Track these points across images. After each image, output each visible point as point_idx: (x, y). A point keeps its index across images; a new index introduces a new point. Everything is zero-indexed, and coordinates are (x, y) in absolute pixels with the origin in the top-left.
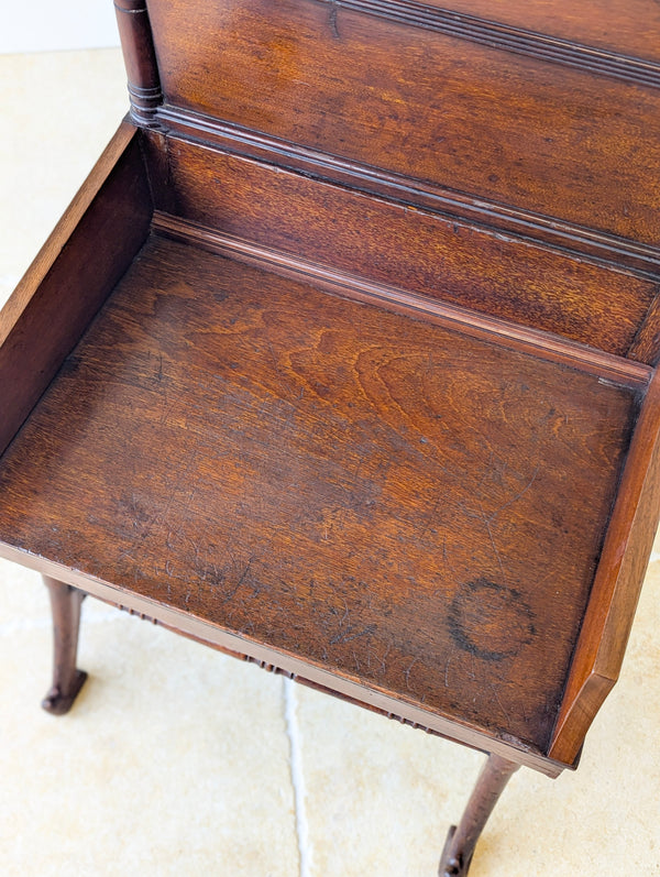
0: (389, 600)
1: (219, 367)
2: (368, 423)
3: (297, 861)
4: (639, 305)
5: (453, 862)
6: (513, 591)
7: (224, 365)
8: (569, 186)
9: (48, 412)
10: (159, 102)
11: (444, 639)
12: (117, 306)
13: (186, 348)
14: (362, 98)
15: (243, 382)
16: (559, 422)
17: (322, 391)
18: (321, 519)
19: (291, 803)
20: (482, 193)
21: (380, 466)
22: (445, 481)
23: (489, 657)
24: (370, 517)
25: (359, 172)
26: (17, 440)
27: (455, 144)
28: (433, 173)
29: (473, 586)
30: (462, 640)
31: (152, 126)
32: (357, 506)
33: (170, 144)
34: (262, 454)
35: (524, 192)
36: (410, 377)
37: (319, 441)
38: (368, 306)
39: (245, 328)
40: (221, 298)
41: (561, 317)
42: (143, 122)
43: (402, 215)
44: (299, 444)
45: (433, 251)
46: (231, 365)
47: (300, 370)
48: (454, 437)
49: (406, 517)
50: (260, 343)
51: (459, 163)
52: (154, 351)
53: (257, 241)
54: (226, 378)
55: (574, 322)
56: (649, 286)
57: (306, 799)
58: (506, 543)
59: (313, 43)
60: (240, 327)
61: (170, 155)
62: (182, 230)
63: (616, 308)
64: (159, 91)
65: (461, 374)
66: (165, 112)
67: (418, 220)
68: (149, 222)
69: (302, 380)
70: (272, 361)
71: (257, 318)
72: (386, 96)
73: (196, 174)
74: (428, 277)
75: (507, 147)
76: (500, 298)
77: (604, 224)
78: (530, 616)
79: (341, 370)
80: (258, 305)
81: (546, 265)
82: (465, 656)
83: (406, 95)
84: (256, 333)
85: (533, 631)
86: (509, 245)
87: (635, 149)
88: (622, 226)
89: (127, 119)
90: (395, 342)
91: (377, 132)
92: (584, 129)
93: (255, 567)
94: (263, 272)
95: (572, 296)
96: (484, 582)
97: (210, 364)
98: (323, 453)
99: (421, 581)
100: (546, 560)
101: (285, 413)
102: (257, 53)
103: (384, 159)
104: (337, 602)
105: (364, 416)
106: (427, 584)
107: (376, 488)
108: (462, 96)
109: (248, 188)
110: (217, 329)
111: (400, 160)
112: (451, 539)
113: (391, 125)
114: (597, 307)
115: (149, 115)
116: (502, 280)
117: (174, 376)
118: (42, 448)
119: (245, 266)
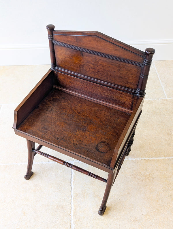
0: (86, 144)
1: (62, 109)
2: (86, 118)
3: (70, 209)
4: (132, 99)
5: (101, 209)
6: (108, 144)
7: (63, 108)
8: (118, 79)
9: (33, 114)
10: (56, 66)
11: (95, 150)
12: (46, 99)
13: (57, 106)
14: (86, 65)
15: (66, 111)
16: (119, 120)
17: (79, 113)
18: (77, 131)
19: (70, 199)
20: (106, 81)
21: (88, 124)
22: (98, 127)
23: (102, 153)
24: (85, 132)
25: (87, 77)
26: (27, 118)
27: (101, 72)
28: (98, 77)
29: (101, 142)
30: (98, 150)
31: (54, 70)
32: (83, 130)
33: (57, 73)
34: (68, 122)
35: (112, 80)
36: (94, 112)
37: (77, 120)
38: (89, 101)
39: (67, 103)
40: (64, 98)
41: (120, 103)
42: (53, 69)
43: (94, 84)
44: (74, 120)
45: (99, 91)
46: (64, 109)
47: (76, 110)
48: (101, 121)
49: (91, 132)
50: (70, 105)
51: (102, 76)
52: (51, 106)
53: (71, 90)
54: (63, 110)
55: (122, 103)
56: (132, 96)
57: (73, 198)
58: (107, 137)
59: (79, 57)
60: (66, 103)
61: (57, 75)
62: (58, 88)
63: (128, 100)
64: (56, 64)
65: (103, 112)
66: (57, 68)
67: (96, 85)
68: (53, 86)
69: (76, 111)
70: (71, 108)
71: (69, 102)
72: (90, 65)
73: (61, 78)
74: (98, 96)
75: (109, 73)
76: (110, 99)
77: (125, 85)
78: (110, 147)
79: (83, 110)
80: (70, 100)
81: (116, 93)
82: (98, 152)
83: (93, 65)
84: (69, 104)
85: (110, 149)
86: (110, 89)
87: (127, 73)
88: (127, 86)
89: (50, 69)
90: (93, 106)
91: (89, 71)
92: (119, 69)
93: (64, 138)
94: (71, 95)
95: (121, 98)
96: (103, 142)
97: (61, 108)
98: (78, 122)
99: (92, 141)
100: (114, 140)
101: (72, 116)
102: (71, 58)
103: (90, 75)
104: (78, 143)
105: (86, 117)
106: (93, 142)
107: (86, 128)
108: (101, 65)
109: (69, 80)
110: (62, 103)
111: (93, 75)
112: (98, 136)
113: (91, 69)
114: (125, 100)
115: (54, 68)
116: (110, 96)
117: (54, 110)
118: (31, 119)
119: (68, 94)
